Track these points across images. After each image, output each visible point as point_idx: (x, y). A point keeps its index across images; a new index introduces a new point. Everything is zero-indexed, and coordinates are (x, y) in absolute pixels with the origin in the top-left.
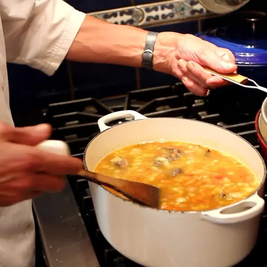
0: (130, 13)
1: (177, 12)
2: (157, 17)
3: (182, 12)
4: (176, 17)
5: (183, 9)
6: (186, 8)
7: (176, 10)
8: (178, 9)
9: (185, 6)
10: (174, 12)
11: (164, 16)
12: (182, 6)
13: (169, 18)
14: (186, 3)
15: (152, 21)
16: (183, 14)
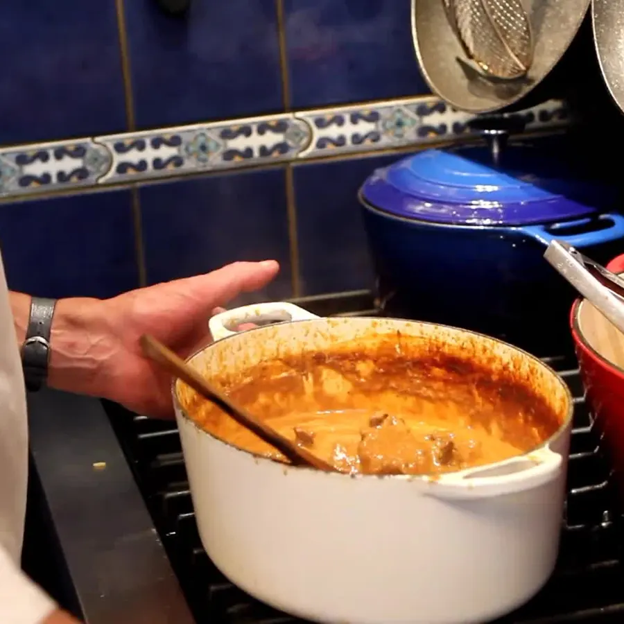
0: (280, 127)
1: (386, 131)
2: (341, 141)
3: (399, 131)
4: (385, 140)
5: (400, 124)
6: (408, 121)
7: (384, 125)
8: (389, 124)
9: (406, 116)
10: (381, 129)
11: (357, 139)
12: (398, 116)
13: (368, 143)
14: (406, 111)
15: (330, 149)
16: (401, 136)
